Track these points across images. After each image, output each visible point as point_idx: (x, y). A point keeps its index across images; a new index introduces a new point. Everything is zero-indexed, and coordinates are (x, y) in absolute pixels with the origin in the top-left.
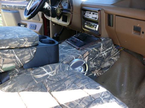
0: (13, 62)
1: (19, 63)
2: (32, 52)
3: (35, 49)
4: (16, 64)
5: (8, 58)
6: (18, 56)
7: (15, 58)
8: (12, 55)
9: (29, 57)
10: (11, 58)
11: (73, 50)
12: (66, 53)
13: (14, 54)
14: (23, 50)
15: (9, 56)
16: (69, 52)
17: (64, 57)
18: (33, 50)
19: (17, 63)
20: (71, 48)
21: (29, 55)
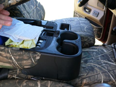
0: (9, 63)
1: (16, 65)
2: (34, 58)
3: (38, 56)
4: (13, 66)
5: (4, 57)
6: (14, 58)
7: (11, 58)
8: (8, 55)
9: (29, 62)
10: (6, 57)
11: (110, 65)
12: (98, 66)
13: (11, 55)
14: (21, 53)
15: (5, 55)
16: (102, 66)
17: (91, 72)
18: (36, 57)
19: (14, 64)
20: (111, 59)
21: (30, 61)
